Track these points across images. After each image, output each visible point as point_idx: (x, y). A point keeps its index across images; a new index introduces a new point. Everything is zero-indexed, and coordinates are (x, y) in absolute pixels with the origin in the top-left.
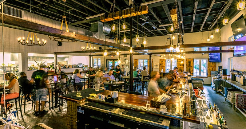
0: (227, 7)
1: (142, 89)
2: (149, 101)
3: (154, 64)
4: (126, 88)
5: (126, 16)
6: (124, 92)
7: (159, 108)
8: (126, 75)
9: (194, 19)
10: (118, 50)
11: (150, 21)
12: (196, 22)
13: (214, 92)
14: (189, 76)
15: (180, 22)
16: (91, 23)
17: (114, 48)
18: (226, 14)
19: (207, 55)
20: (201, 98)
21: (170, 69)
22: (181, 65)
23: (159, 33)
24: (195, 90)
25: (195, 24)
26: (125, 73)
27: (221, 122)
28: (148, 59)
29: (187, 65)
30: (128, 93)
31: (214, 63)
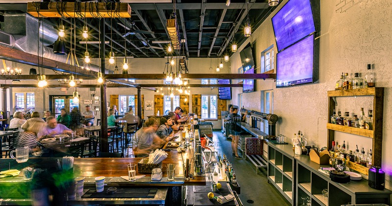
0: (235, 30)
1: (126, 146)
2: (134, 165)
3: (146, 103)
4: (95, 149)
5: (88, 15)
6: (90, 156)
7: (151, 173)
8: (95, 124)
9: (200, 39)
10: (73, 77)
11: (138, 32)
12: (204, 44)
13: (224, 138)
14: (195, 119)
15: (182, 40)
16: (6, 15)
17: (67, 74)
18: (235, 39)
19: (216, 90)
20: (209, 149)
21: (170, 110)
22: (185, 104)
23: (153, 54)
24: (202, 138)
25: (202, 46)
26: (92, 120)
27: (230, 177)
28: (135, 95)
29: (193, 104)
30: (98, 157)
31: (224, 101)
